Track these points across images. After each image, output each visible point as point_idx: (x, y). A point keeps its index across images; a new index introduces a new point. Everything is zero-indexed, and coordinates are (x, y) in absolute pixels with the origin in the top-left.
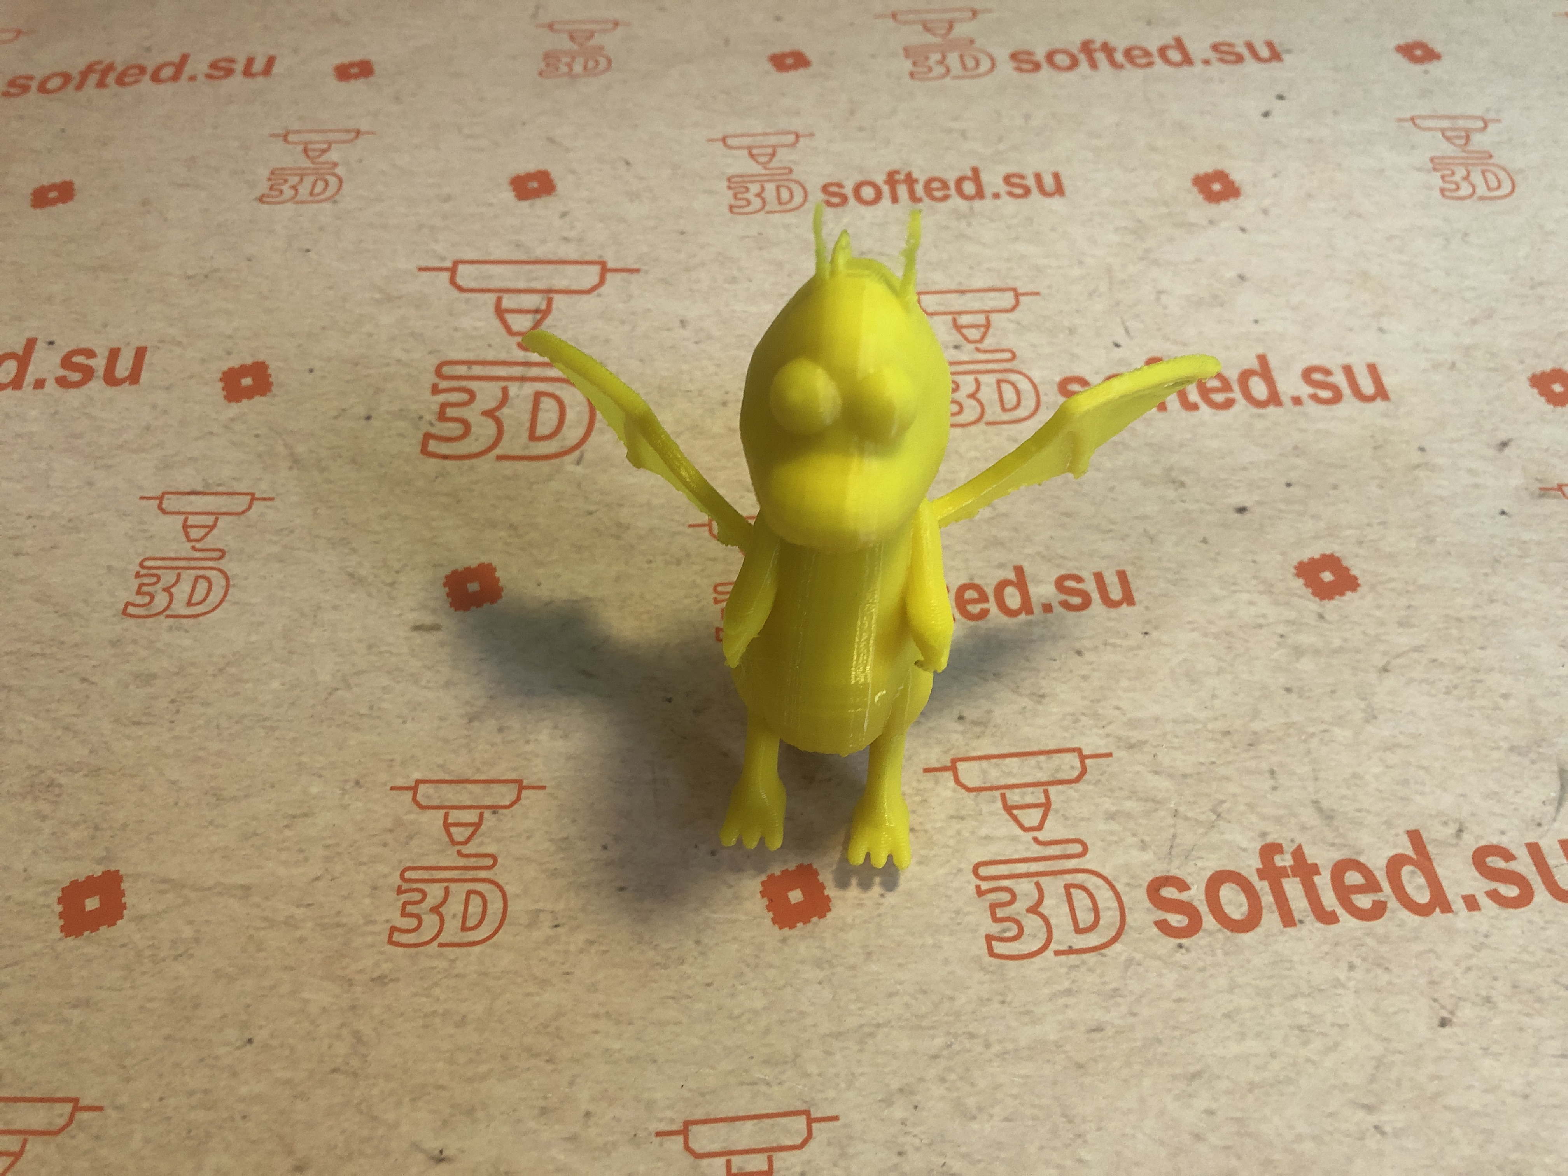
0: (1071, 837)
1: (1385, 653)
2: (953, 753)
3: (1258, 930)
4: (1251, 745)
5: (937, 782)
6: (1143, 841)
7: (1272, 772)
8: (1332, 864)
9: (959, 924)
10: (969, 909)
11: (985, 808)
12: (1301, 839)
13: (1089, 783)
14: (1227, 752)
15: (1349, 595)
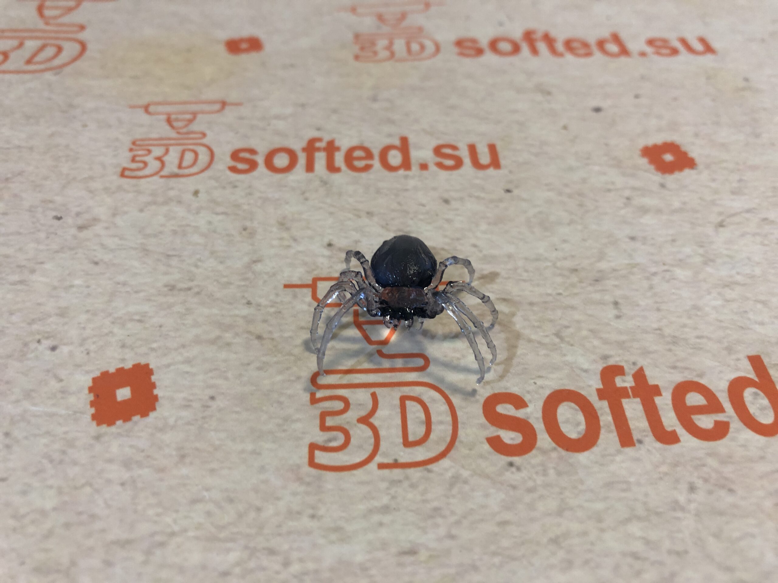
1: (720, 214)
3: (595, 449)
4: (597, 280)
7: (616, 303)
8: (673, 386)
12: (642, 362)
14: (573, 285)
15: (687, 172)
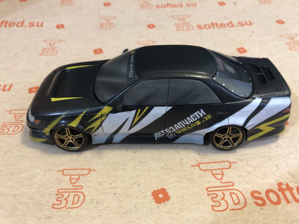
0: (230, 181)
2: (198, 162)
5: (195, 169)
6: (247, 182)
9: (204, 202)
10: (205, 199)
11: (207, 175)
13: (232, 169)
